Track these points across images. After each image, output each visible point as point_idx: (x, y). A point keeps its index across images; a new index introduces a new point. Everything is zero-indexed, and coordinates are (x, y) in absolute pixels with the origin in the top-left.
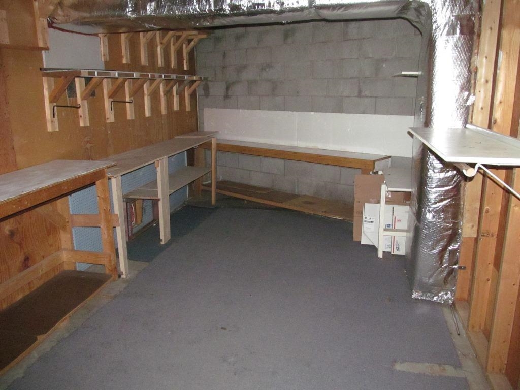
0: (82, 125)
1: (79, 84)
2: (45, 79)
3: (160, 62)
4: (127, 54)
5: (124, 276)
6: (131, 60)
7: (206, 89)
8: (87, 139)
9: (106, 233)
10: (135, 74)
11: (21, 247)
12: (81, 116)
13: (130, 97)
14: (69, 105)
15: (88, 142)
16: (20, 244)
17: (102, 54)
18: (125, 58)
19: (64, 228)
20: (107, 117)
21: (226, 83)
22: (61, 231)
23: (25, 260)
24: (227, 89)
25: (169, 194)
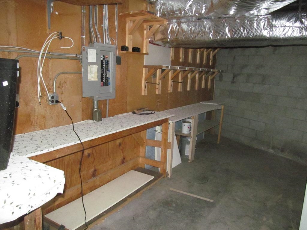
0: (157, 93)
1: (158, 72)
2: (144, 69)
3: (198, 61)
4: (182, 57)
5: (169, 176)
6: (184, 60)
7: (221, 77)
8: (158, 100)
9: (163, 152)
10: (187, 68)
11: (123, 152)
12: (157, 88)
13: (181, 80)
14: (152, 82)
15: (158, 102)
16: (122, 150)
17: (171, 56)
18: (181, 58)
19: (143, 145)
20: (169, 90)
21: (234, 74)
22: (141, 147)
23: (123, 159)
24: (234, 77)
25: (196, 135)
